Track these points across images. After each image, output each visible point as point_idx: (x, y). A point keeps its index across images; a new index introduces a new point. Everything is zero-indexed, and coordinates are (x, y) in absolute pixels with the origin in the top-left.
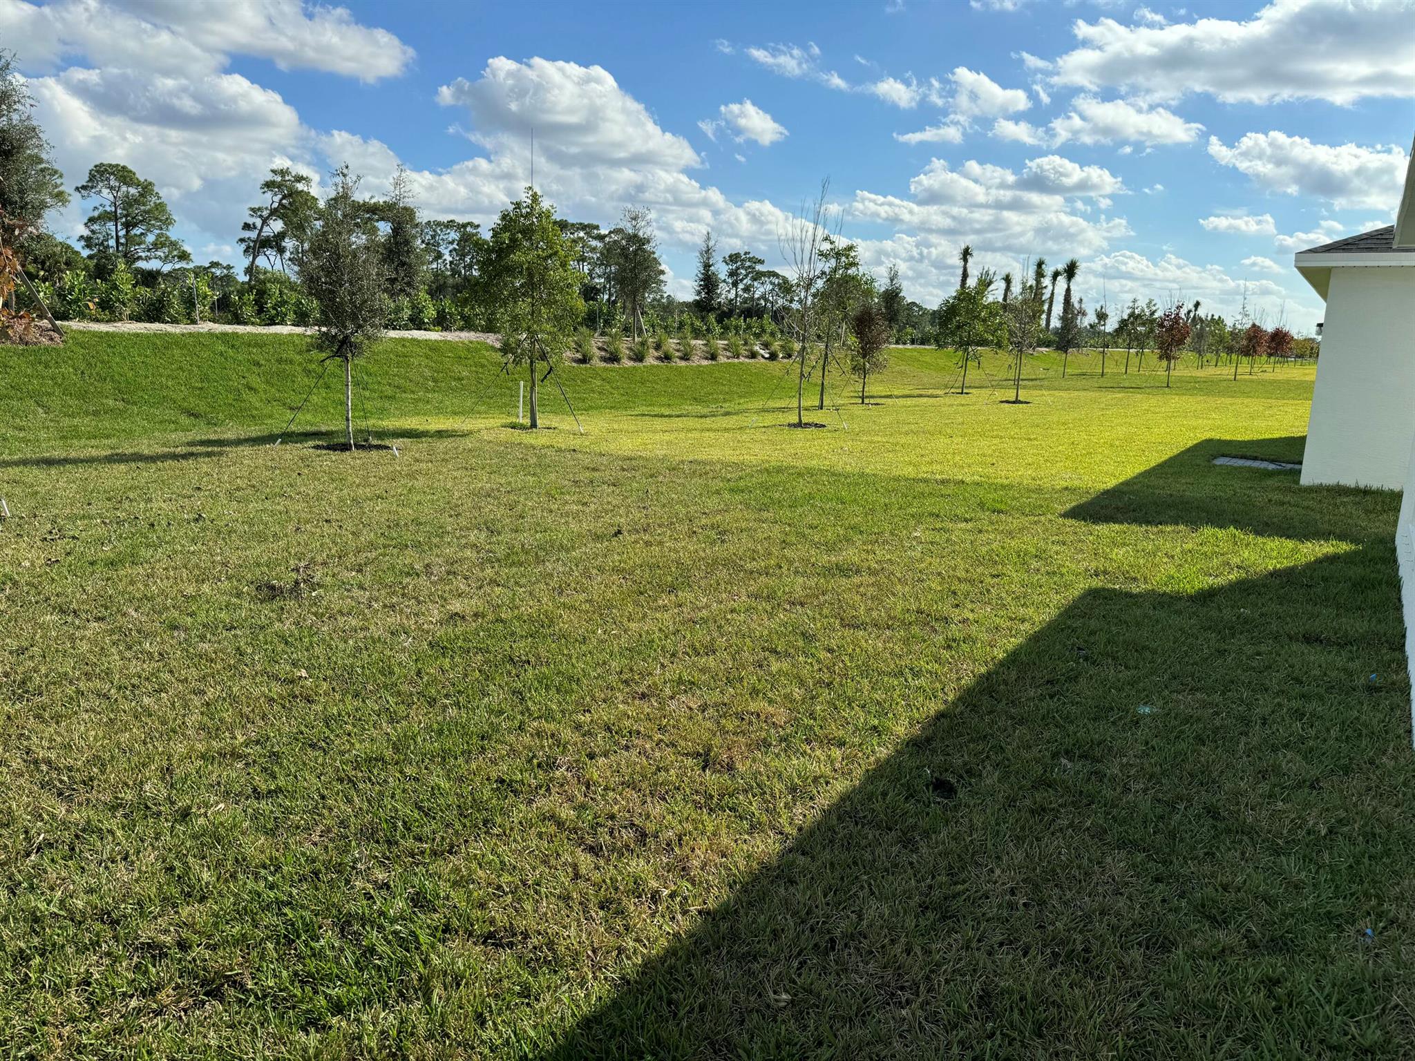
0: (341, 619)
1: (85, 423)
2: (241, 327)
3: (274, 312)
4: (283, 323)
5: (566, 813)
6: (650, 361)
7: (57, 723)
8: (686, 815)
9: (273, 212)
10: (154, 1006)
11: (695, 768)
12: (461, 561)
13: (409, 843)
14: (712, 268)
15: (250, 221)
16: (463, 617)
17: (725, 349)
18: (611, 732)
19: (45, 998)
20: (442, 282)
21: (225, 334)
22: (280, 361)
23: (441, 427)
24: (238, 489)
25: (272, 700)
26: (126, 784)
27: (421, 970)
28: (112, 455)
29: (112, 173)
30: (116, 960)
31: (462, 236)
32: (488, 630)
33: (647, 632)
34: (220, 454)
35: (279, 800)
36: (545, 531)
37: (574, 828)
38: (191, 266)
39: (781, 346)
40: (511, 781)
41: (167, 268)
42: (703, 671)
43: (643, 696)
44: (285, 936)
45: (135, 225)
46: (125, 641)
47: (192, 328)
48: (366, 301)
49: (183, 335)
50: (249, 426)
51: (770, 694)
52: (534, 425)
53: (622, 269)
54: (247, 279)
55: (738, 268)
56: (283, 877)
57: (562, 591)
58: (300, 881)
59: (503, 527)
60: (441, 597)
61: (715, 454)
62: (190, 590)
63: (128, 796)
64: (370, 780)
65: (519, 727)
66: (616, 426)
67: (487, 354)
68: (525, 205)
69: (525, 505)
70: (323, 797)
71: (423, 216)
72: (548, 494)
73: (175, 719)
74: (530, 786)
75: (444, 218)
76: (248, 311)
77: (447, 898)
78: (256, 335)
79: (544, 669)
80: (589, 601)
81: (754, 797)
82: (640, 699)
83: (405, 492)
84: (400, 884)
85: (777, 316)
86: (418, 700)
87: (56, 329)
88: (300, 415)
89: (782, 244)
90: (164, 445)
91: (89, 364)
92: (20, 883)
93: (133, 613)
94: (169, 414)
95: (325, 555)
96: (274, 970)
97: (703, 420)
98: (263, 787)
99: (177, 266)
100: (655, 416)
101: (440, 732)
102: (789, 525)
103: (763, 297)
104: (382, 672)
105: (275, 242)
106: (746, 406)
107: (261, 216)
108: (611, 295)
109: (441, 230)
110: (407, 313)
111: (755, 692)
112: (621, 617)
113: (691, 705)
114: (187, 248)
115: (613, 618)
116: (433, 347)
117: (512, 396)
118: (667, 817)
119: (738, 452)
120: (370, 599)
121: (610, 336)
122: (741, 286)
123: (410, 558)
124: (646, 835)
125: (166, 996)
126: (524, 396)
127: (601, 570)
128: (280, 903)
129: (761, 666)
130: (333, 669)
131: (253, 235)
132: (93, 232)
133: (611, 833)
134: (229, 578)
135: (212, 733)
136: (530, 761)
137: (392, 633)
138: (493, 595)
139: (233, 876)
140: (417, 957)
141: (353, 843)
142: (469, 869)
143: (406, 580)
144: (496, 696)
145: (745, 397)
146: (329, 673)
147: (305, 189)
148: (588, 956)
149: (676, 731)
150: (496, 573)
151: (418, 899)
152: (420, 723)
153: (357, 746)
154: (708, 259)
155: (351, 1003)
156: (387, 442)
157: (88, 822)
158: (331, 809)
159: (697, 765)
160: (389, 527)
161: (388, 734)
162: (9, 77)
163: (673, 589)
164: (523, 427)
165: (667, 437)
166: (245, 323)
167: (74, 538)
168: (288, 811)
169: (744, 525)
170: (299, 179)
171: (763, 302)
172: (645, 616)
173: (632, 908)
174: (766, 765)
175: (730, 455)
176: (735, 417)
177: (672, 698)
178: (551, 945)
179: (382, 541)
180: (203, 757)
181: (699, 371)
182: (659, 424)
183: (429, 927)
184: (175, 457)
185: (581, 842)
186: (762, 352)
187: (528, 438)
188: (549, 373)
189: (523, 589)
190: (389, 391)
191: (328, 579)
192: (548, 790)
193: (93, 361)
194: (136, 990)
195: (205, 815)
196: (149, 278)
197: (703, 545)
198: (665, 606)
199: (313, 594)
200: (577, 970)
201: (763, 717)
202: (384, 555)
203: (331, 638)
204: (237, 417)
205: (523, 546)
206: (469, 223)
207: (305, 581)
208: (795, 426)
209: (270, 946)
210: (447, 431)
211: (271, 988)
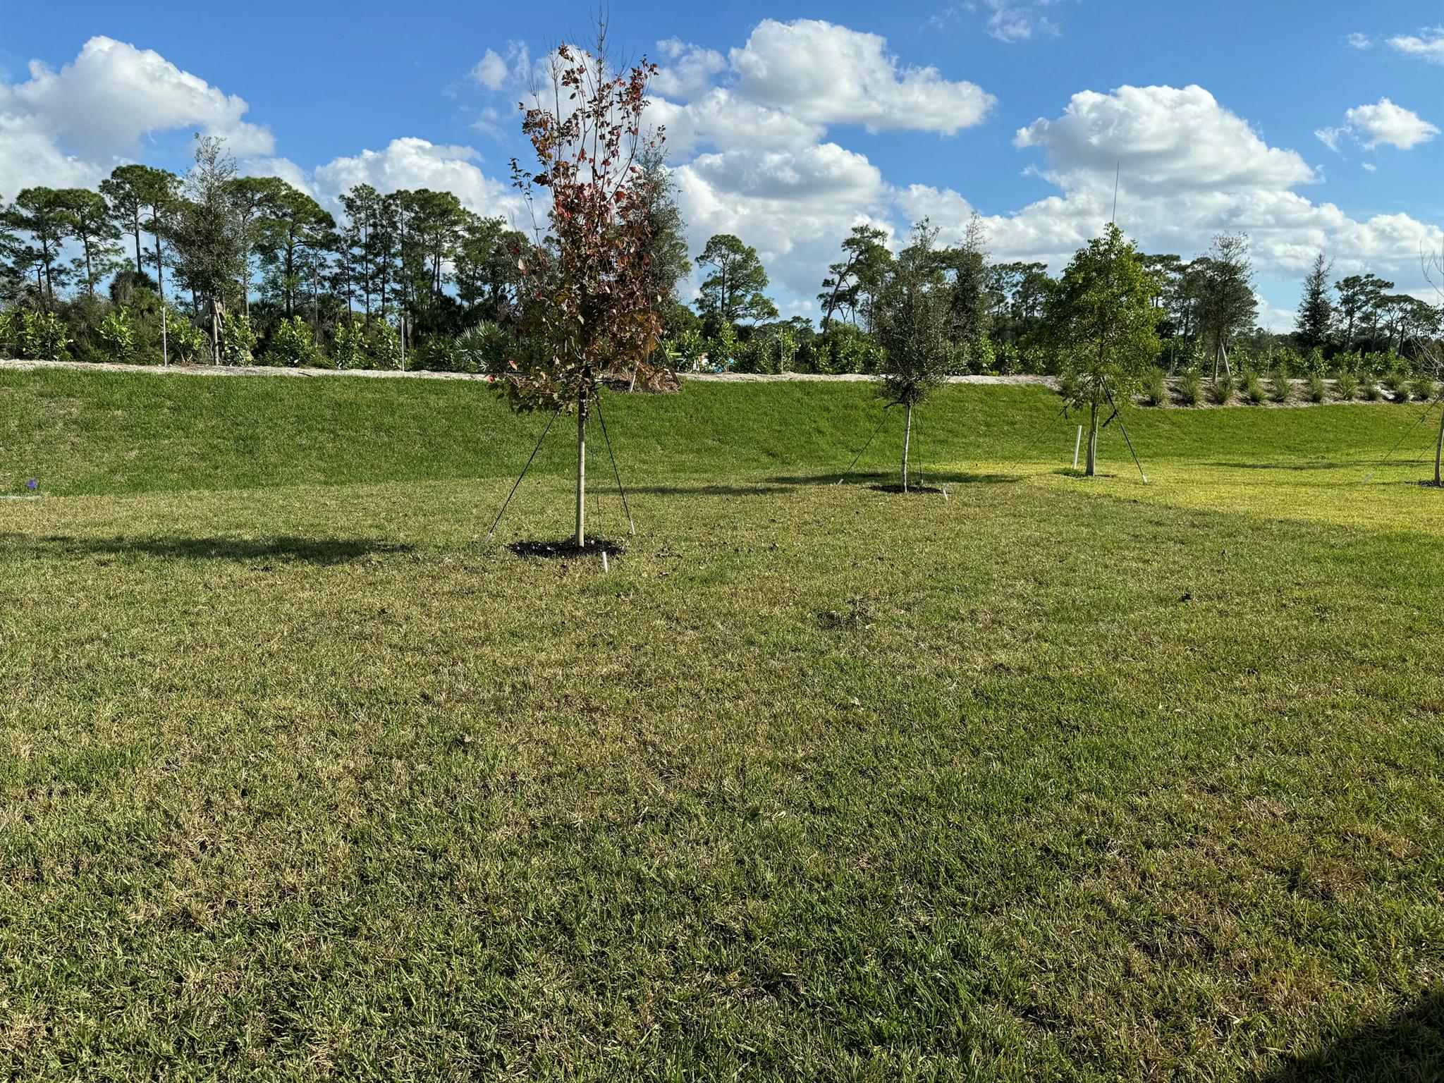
0: (891, 655)
1: (688, 458)
2: (816, 376)
3: (845, 361)
4: (852, 371)
5: (1117, 900)
6: (1232, 403)
7: (661, 713)
8: (1265, 938)
9: (851, 268)
10: (724, 985)
11: (1279, 886)
12: (1007, 611)
13: (950, 891)
14: (1322, 296)
15: (830, 277)
16: (1008, 669)
17: (1333, 389)
18: (1172, 823)
19: (643, 952)
20: (1001, 326)
21: (802, 383)
22: (846, 407)
23: (991, 471)
24: (805, 523)
25: (828, 721)
26: (709, 776)
27: (960, 1024)
28: (709, 487)
29: (724, 244)
30: (696, 934)
31: (1027, 278)
32: (1035, 687)
33: (1220, 716)
34: (792, 490)
35: (833, 819)
36: (1099, 588)
37: (1127, 920)
38: (777, 321)
39: (1414, 386)
40: (1057, 852)
41: (758, 324)
42: (1292, 772)
43: (1213, 789)
44: (834, 953)
45: (737, 288)
46: (712, 649)
47: (776, 378)
48: (932, 349)
49: (769, 384)
50: (816, 466)
51: (1385, 817)
52: (1090, 472)
53: (1205, 302)
54: (822, 331)
55: (1355, 294)
56: (834, 895)
57: (1117, 656)
58: (849, 902)
59: (1052, 579)
60: (986, 645)
61: (1313, 514)
62: (764, 611)
63: (711, 787)
64: (915, 819)
65: (1067, 796)
66: (1186, 476)
67: (1043, 397)
68: (1103, 242)
69: (1077, 558)
70: (871, 825)
71: (989, 261)
72: (1104, 547)
73: (749, 726)
74: (1077, 862)
75: (1010, 261)
76: (823, 361)
77: (988, 958)
78: (828, 383)
79: (1096, 739)
80: (1149, 671)
81: (1359, 939)
82: (1209, 792)
83: (953, 536)
84: (942, 933)
85: (1408, 348)
86: (962, 747)
87: (675, 380)
88: (861, 458)
89: (1426, 264)
90: (748, 480)
91: (697, 409)
92: (629, 846)
93: (720, 626)
94: (753, 453)
95: (877, 591)
96: (823, 983)
97: (1298, 472)
98: (819, 804)
99: (766, 322)
100: (1235, 465)
101: (984, 785)
102: (1419, 608)
103: (1389, 326)
104: (927, 711)
105: (848, 297)
106: (1357, 457)
107: (839, 272)
108: (1187, 330)
109: (1007, 274)
110: (967, 358)
111: (1363, 811)
112: (1188, 693)
113: (1275, 810)
114: (776, 306)
115: (1177, 694)
116: (989, 391)
117: (1066, 441)
118: (1241, 935)
119: (1346, 513)
120: (917, 639)
121: (1185, 375)
122: (1358, 315)
123: (956, 602)
124: (1214, 949)
125: (733, 978)
126: (1081, 442)
127: (1164, 637)
128: (832, 921)
129: (1373, 780)
130: (883, 702)
131: (831, 290)
132: (706, 295)
133: (1170, 937)
134: (796, 604)
135: (779, 744)
136: (1078, 835)
137: (937, 675)
138: (1039, 650)
139: (791, 881)
140: (956, 1011)
141: (897, 878)
142: (1011, 934)
143: (952, 624)
144: (1042, 759)
145: (1356, 446)
146: (879, 705)
147: (881, 244)
148: (1140, 1066)
149: (1254, 838)
150: (1045, 628)
151: (958, 951)
152: (963, 770)
153: (903, 781)
154: (1318, 285)
155: (891, 1037)
156: (937, 486)
157: (681, 803)
158: (877, 839)
159: (1283, 883)
160: (937, 569)
161: (933, 776)
162: (660, 170)
163: (1253, 670)
164: (1077, 474)
165: (1250, 491)
166: (820, 373)
167: (679, 556)
168: (840, 832)
169: (1353, 603)
170: (876, 234)
171: (1387, 333)
172: (1217, 697)
173: (1194, 1027)
174: (1377, 902)
175: (1334, 516)
176: (1342, 470)
177: (1250, 798)
178: (1097, 1040)
179: (929, 582)
180: (769, 764)
181: (1296, 415)
182: (1239, 475)
183: (968, 983)
184: (756, 491)
185: (1133, 936)
186: (1384, 392)
187: (1082, 486)
188: (1112, 417)
189: (1072, 649)
190: (941, 435)
191: (880, 614)
192: (1098, 871)
193: (700, 407)
194: (710, 966)
195: (770, 818)
196: (744, 333)
197: (1295, 622)
198: (1243, 689)
199: (867, 627)
200: (1127, 1077)
201: (1374, 844)
202: (932, 597)
203: (882, 672)
204: (807, 457)
205: (1074, 601)
206: (1035, 265)
207: (860, 614)
208: (1429, 484)
209: (821, 958)
210: (997, 476)
211: (821, 1000)
